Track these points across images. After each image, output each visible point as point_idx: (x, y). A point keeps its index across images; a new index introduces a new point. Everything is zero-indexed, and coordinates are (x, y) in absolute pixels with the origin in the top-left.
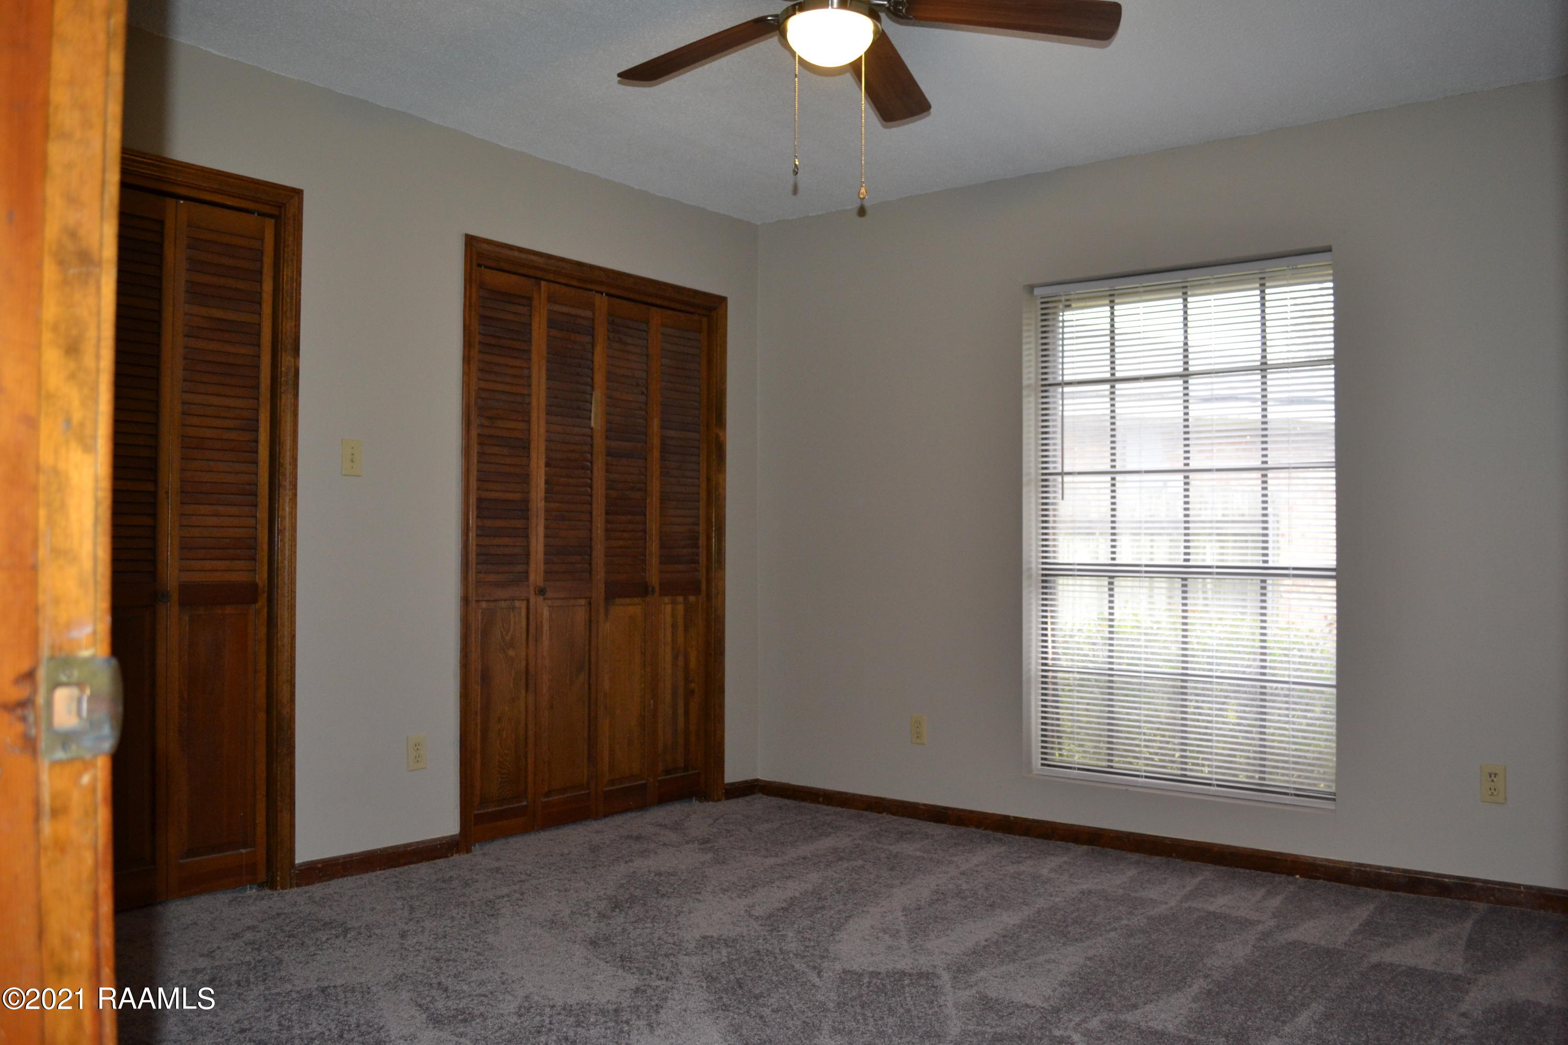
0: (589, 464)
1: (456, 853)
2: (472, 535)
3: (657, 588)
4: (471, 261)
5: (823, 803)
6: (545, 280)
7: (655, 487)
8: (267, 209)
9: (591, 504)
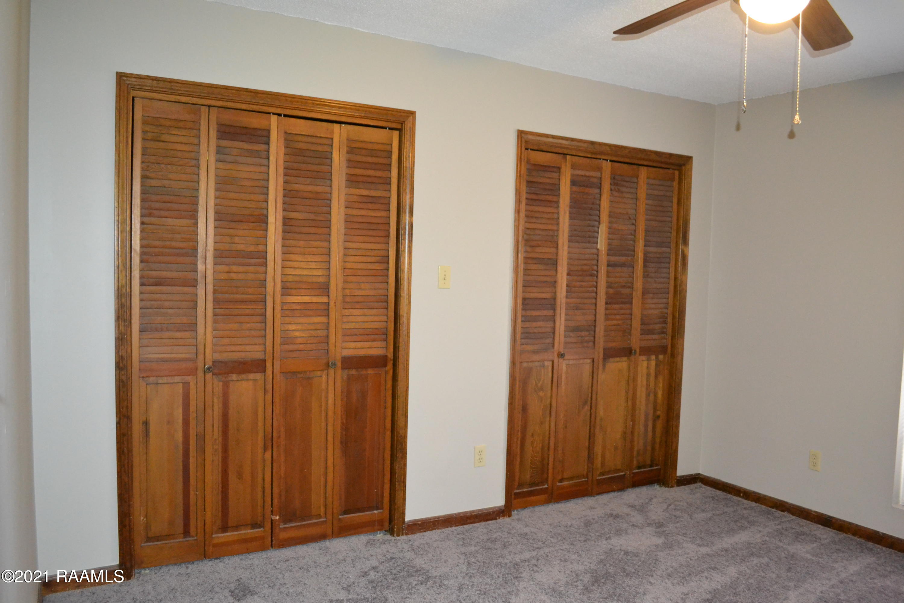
0: (595, 272)
1: (502, 516)
2: (519, 320)
3: (638, 351)
4: (521, 147)
5: (742, 497)
6: (569, 155)
7: (639, 284)
8: (394, 125)
9: (596, 299)
